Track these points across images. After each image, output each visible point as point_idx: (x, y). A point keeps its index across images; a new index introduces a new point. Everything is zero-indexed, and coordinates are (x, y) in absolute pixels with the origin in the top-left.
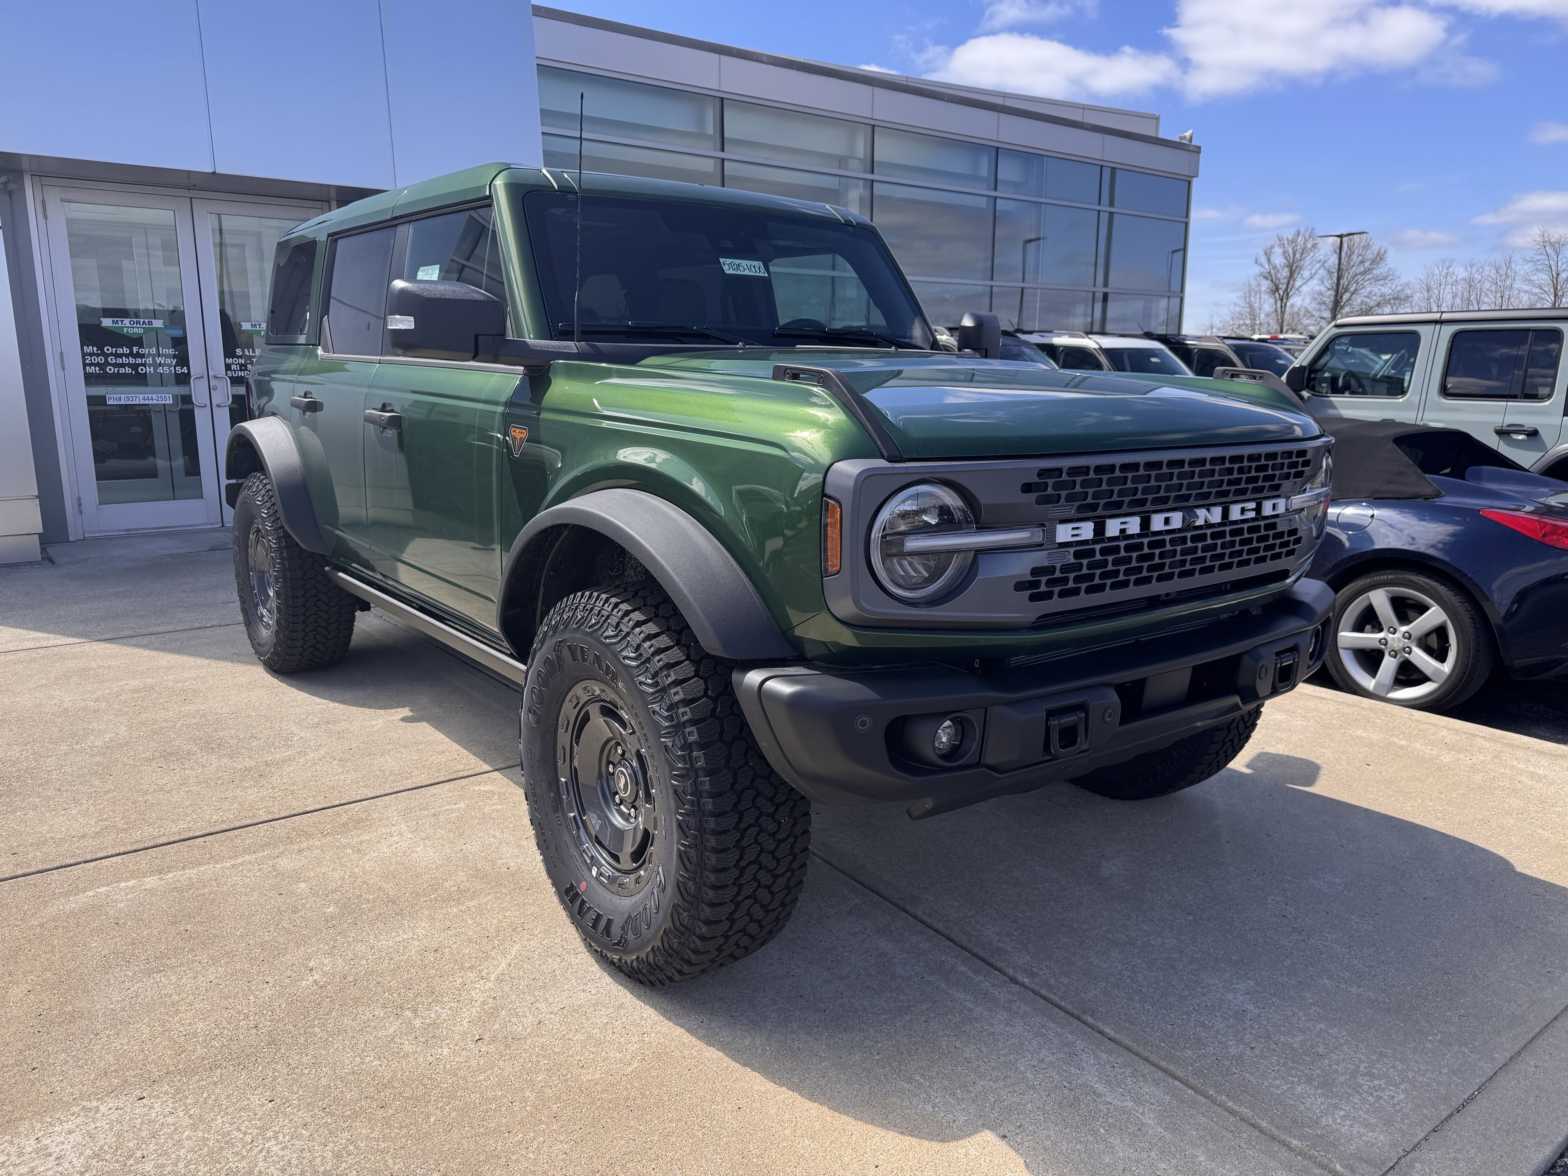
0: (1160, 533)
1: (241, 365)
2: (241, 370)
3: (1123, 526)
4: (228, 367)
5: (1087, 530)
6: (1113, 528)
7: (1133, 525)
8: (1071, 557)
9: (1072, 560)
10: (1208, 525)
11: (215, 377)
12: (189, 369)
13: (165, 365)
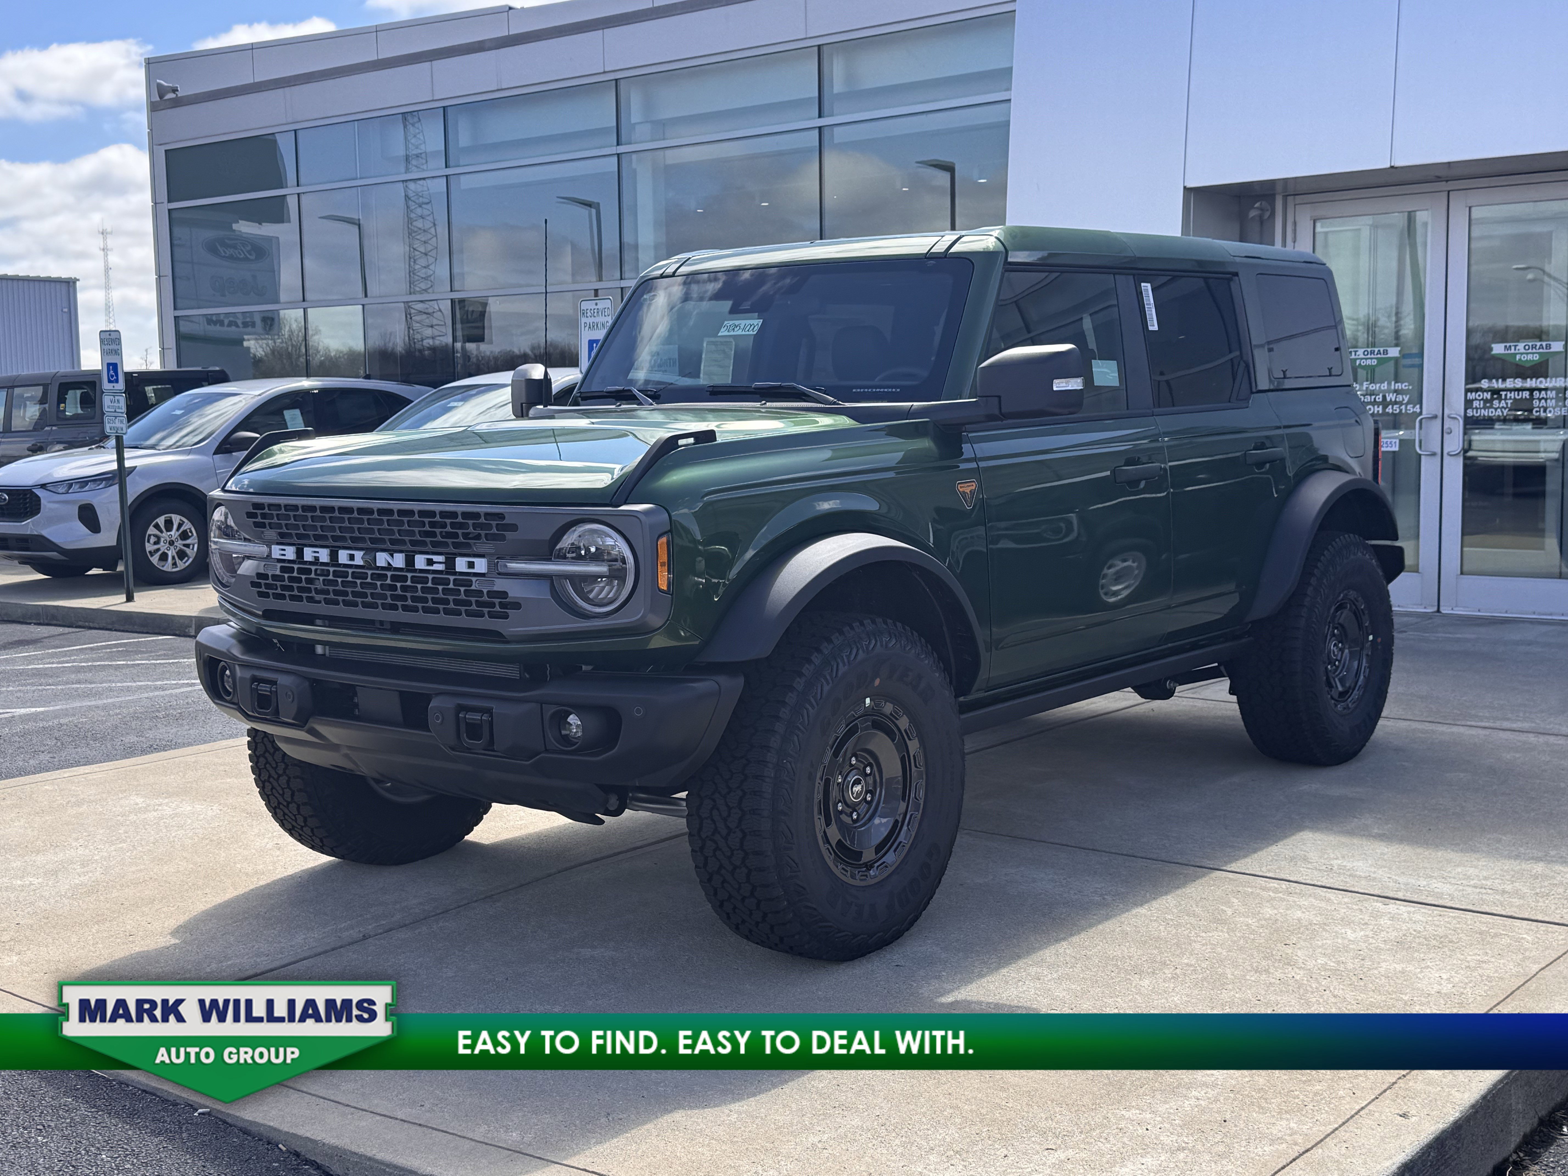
0: (345, 566)
1: (1486, 401)
2: (1485, 408)
3: (316, 555)
4: (1468, 403)
5: (290, 553)
6: (309, 554)
7: (324, 555)
8: (279, 570)
9: (278, 572)
10: (389, 567)
11: (1449, 417)
12: (1421, 408)
13: (1396, 403)
